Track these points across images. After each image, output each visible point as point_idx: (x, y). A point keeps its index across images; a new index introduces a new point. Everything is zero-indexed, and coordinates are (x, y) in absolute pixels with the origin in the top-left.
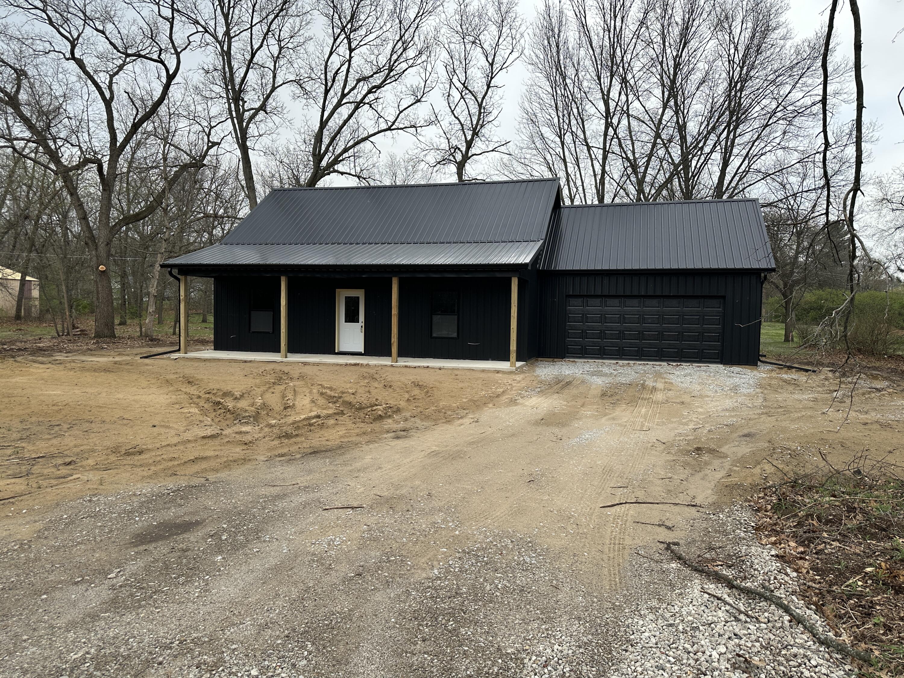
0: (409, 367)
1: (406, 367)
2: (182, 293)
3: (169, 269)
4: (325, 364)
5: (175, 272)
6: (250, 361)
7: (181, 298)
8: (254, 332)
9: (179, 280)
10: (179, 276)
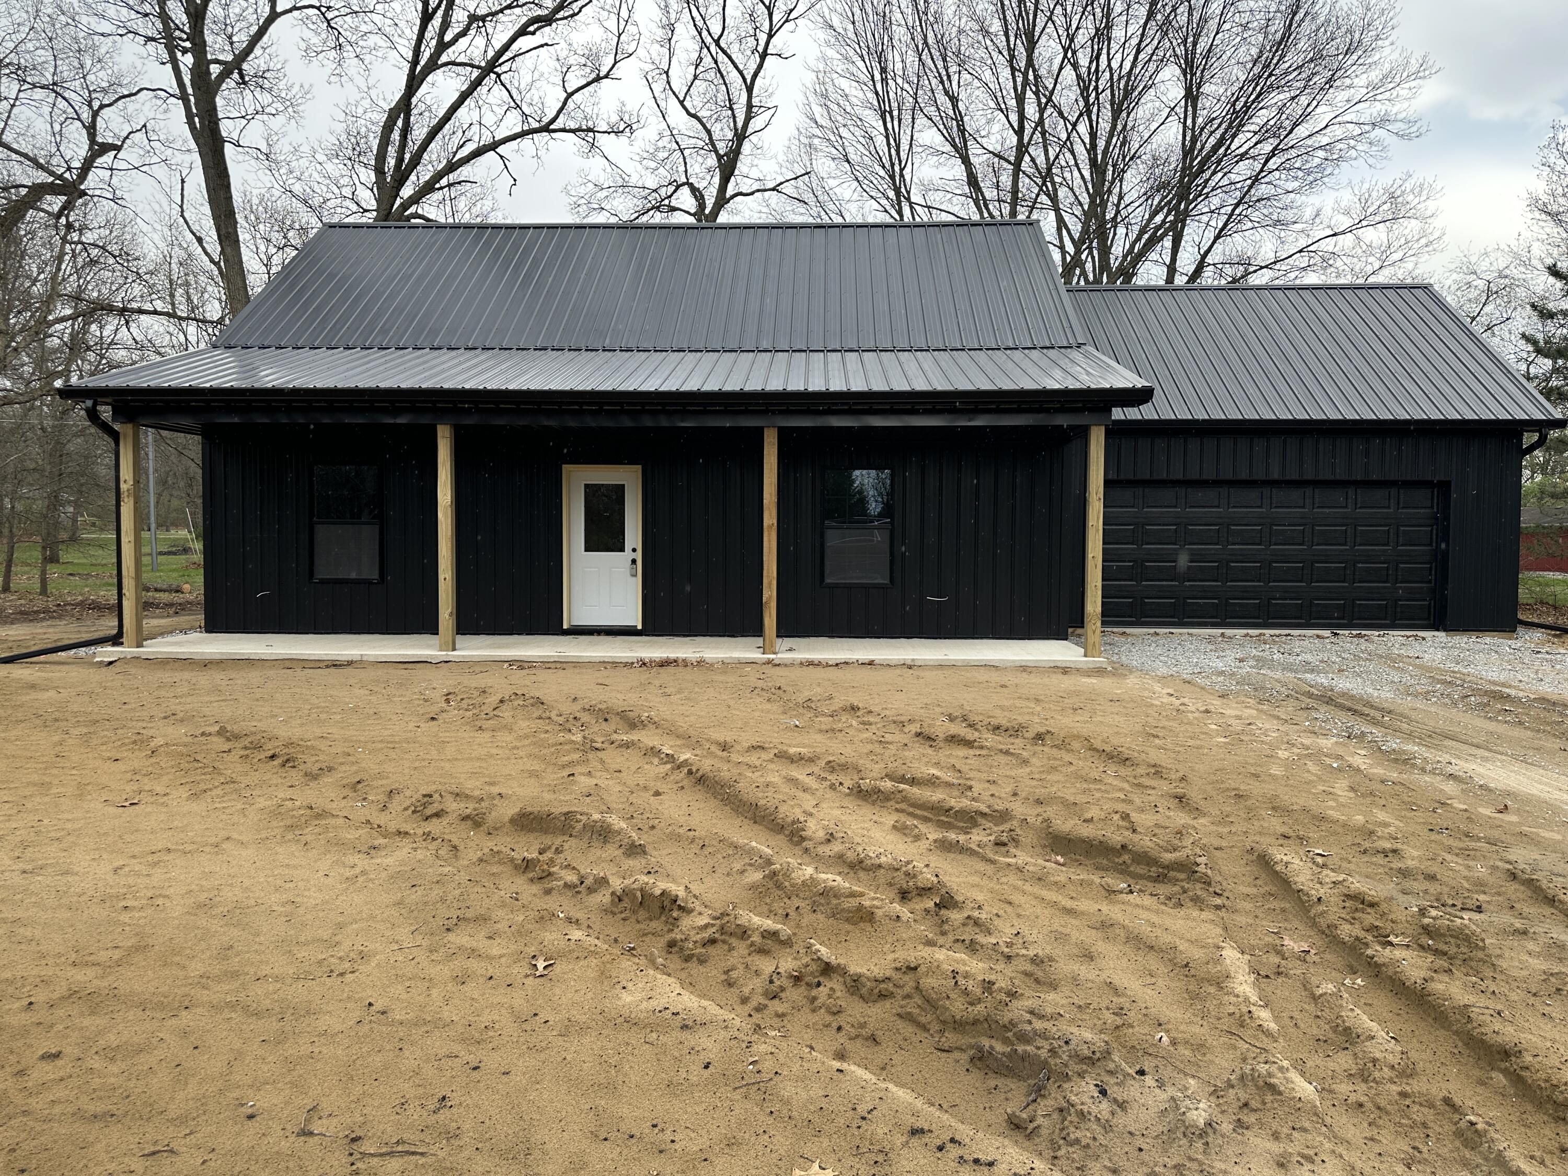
0: (819, 664)
1: (811, 663)
2: (126, 473)
3: (89, 403)
4: (577, 664)
5: (106, 413)
6: (350, 663)
7: (124, 487)
8: (323, 582)
9: (115, 436)
10: (117, 427)
